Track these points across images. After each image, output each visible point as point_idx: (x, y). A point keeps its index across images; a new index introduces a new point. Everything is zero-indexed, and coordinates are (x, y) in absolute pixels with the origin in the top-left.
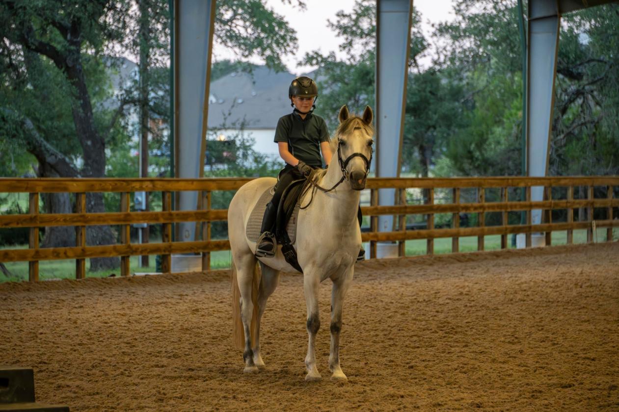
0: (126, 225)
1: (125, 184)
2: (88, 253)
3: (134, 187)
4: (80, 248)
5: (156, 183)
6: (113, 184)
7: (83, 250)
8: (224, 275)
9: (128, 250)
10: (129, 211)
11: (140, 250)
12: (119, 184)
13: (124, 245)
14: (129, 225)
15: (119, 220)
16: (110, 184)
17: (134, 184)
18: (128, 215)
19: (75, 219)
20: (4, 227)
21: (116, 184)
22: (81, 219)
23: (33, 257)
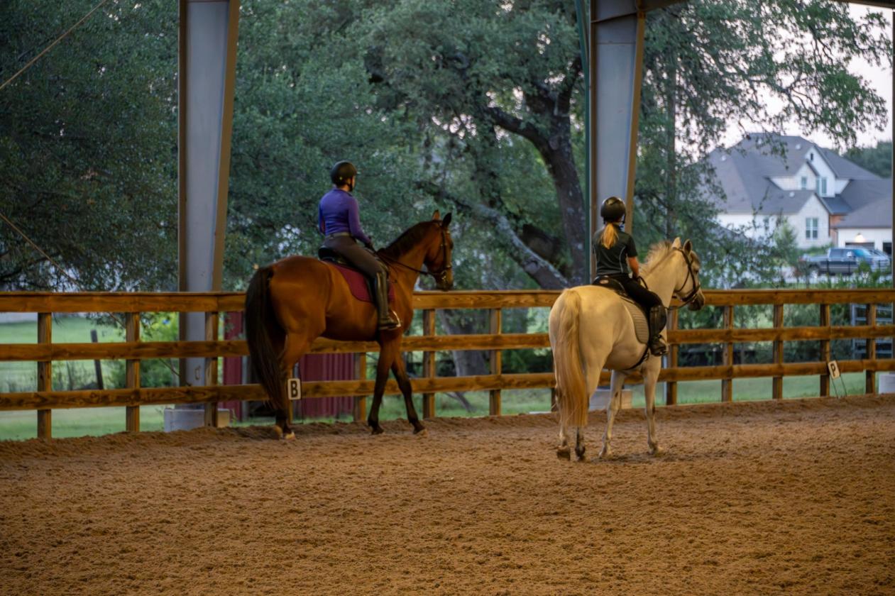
0: (496, 351)
1: (493, 298)
2: (439, 386)
3: (507, 302)
4: (427, 379)
5: (540, 296)
6: (475, 298)
7: (431, 383)
8: (635, 414)
9: (498, 382)
10: (500, 333)
11: (516, 382)
12: (484, 298)
13: (492, 375)
14: (500, 350)
15: (484, 344)
16: (472, 299)
17: (507, 299)
18: (498, 338)
19: (420, 343)
20: (314, 353)
21: (480, 299)
22: (428, 342)
23: (356, 391)
